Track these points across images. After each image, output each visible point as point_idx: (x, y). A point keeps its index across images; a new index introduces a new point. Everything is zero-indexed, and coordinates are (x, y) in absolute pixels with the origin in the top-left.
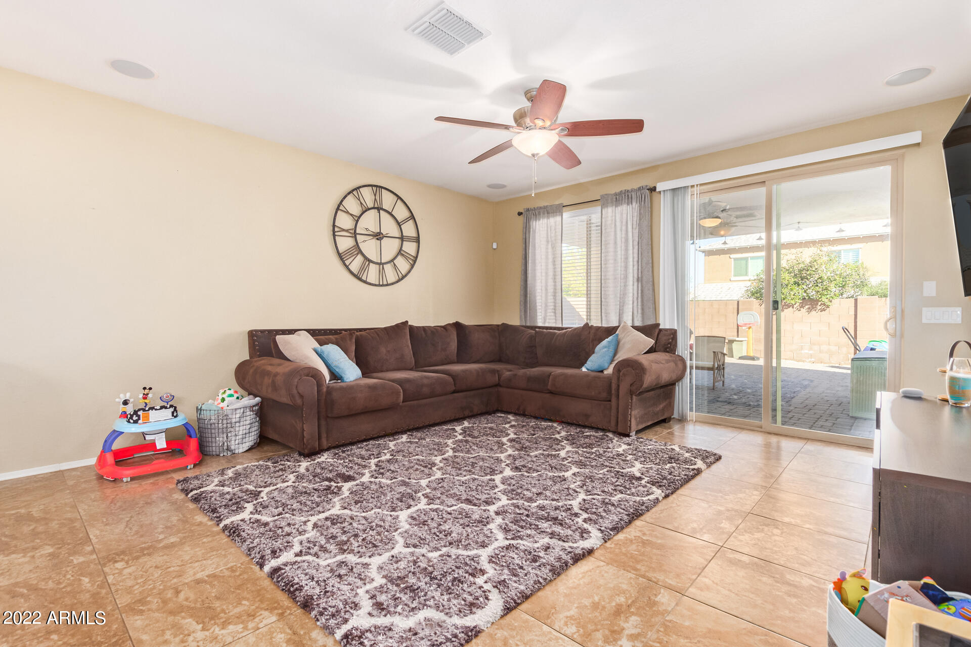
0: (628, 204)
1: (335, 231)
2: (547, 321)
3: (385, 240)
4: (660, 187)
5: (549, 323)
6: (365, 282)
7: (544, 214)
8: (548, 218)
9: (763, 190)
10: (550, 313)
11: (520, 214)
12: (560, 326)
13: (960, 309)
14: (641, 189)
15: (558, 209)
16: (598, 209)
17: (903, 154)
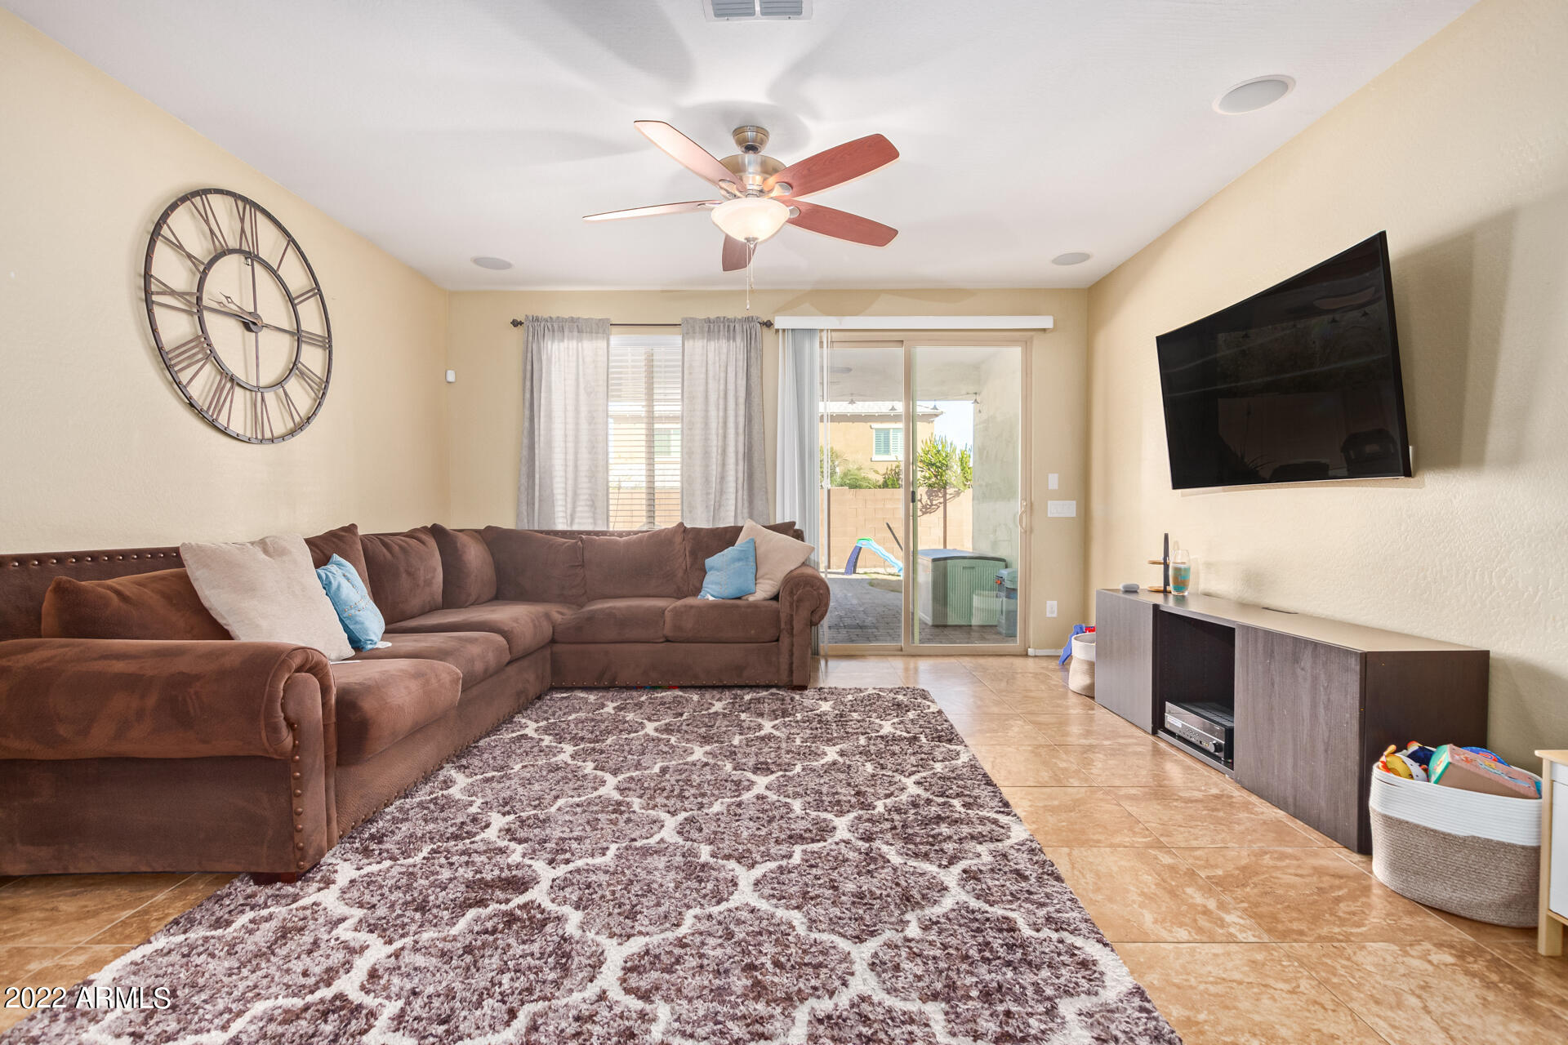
0: (728, 340)
1: (148, 289)
2: (577, 520)
3: (264, 335)
4: (780, 322)
5: (579, 523)
6: (224, 432)
7: (571, 331)
8: (580, 340)
9: (900, 352)
10: (583, 509)
11: (516, 323)
12: (604, 529)
13: (1074, 502)
14: (749, 320)
15: (601, 328)
16: (678, 339)
17: (1032, 338)
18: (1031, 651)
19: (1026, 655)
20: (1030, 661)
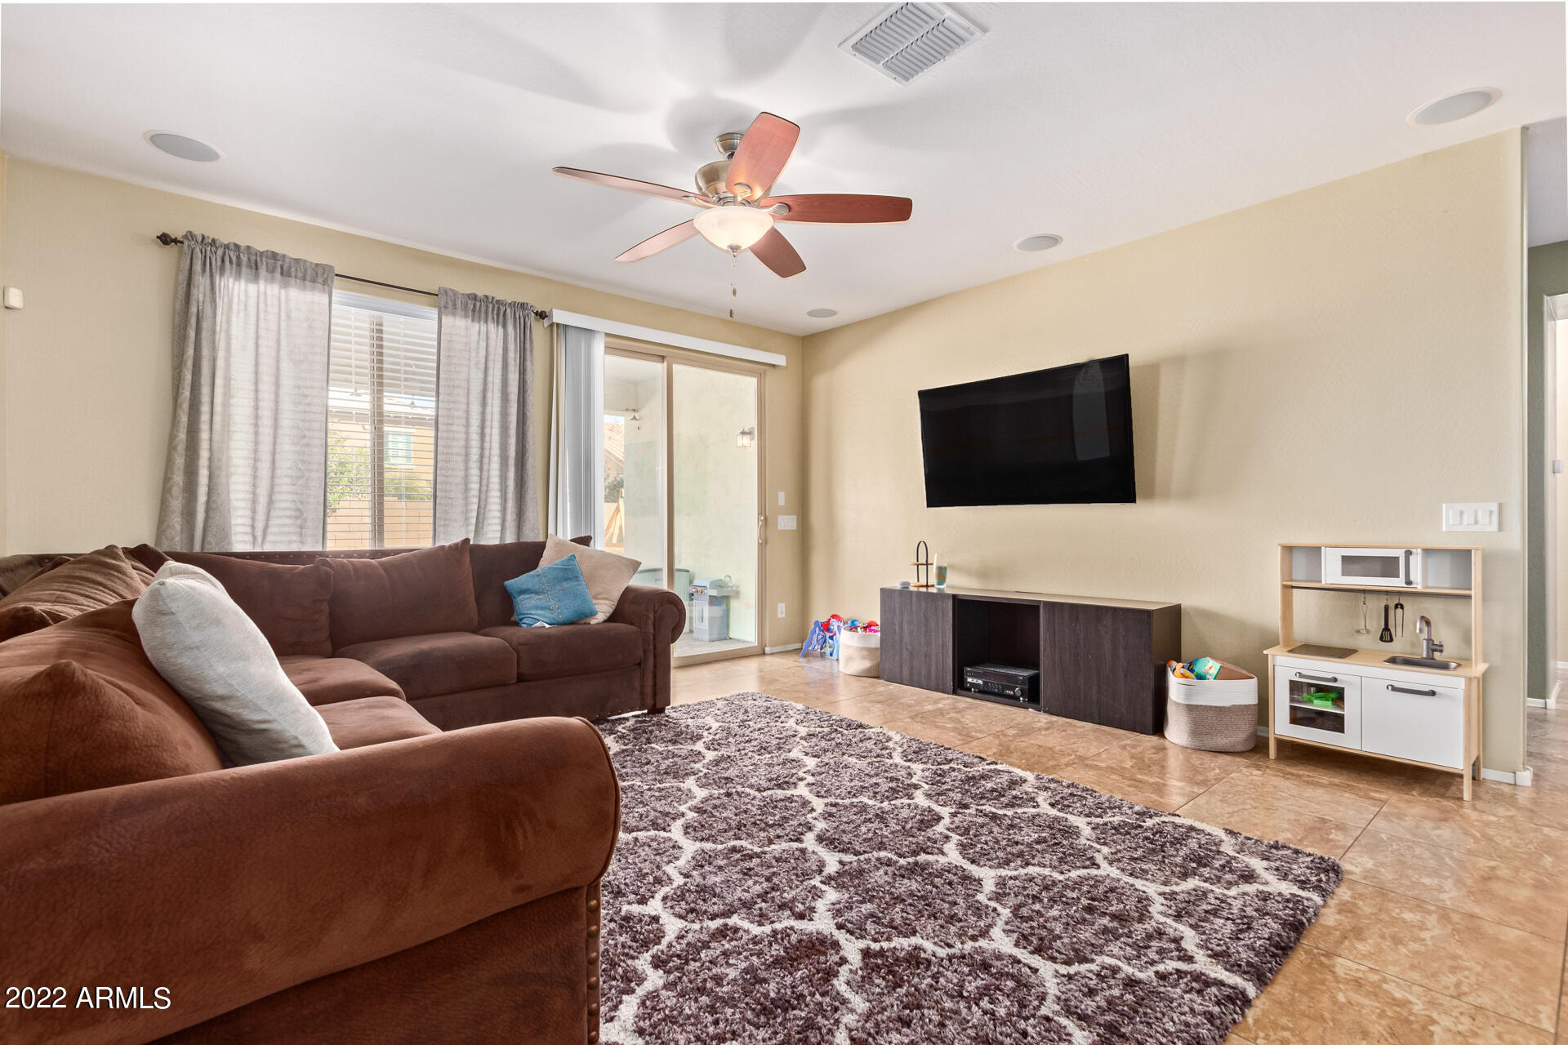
0: (497, 324)
4: (557, 316)
7: (270, 271)
8: (285, 285)
9: (659, 368)
11: (165, 239)
13: (795, 517)
14: (523, 306)
15: (319, 276)
16: (434, 313)
17: (765, 371)
18: (768, 650)
19: (764, 654)
20: (767, 659)
